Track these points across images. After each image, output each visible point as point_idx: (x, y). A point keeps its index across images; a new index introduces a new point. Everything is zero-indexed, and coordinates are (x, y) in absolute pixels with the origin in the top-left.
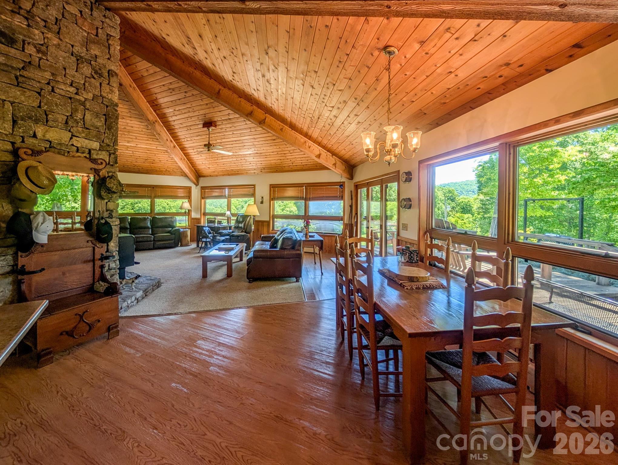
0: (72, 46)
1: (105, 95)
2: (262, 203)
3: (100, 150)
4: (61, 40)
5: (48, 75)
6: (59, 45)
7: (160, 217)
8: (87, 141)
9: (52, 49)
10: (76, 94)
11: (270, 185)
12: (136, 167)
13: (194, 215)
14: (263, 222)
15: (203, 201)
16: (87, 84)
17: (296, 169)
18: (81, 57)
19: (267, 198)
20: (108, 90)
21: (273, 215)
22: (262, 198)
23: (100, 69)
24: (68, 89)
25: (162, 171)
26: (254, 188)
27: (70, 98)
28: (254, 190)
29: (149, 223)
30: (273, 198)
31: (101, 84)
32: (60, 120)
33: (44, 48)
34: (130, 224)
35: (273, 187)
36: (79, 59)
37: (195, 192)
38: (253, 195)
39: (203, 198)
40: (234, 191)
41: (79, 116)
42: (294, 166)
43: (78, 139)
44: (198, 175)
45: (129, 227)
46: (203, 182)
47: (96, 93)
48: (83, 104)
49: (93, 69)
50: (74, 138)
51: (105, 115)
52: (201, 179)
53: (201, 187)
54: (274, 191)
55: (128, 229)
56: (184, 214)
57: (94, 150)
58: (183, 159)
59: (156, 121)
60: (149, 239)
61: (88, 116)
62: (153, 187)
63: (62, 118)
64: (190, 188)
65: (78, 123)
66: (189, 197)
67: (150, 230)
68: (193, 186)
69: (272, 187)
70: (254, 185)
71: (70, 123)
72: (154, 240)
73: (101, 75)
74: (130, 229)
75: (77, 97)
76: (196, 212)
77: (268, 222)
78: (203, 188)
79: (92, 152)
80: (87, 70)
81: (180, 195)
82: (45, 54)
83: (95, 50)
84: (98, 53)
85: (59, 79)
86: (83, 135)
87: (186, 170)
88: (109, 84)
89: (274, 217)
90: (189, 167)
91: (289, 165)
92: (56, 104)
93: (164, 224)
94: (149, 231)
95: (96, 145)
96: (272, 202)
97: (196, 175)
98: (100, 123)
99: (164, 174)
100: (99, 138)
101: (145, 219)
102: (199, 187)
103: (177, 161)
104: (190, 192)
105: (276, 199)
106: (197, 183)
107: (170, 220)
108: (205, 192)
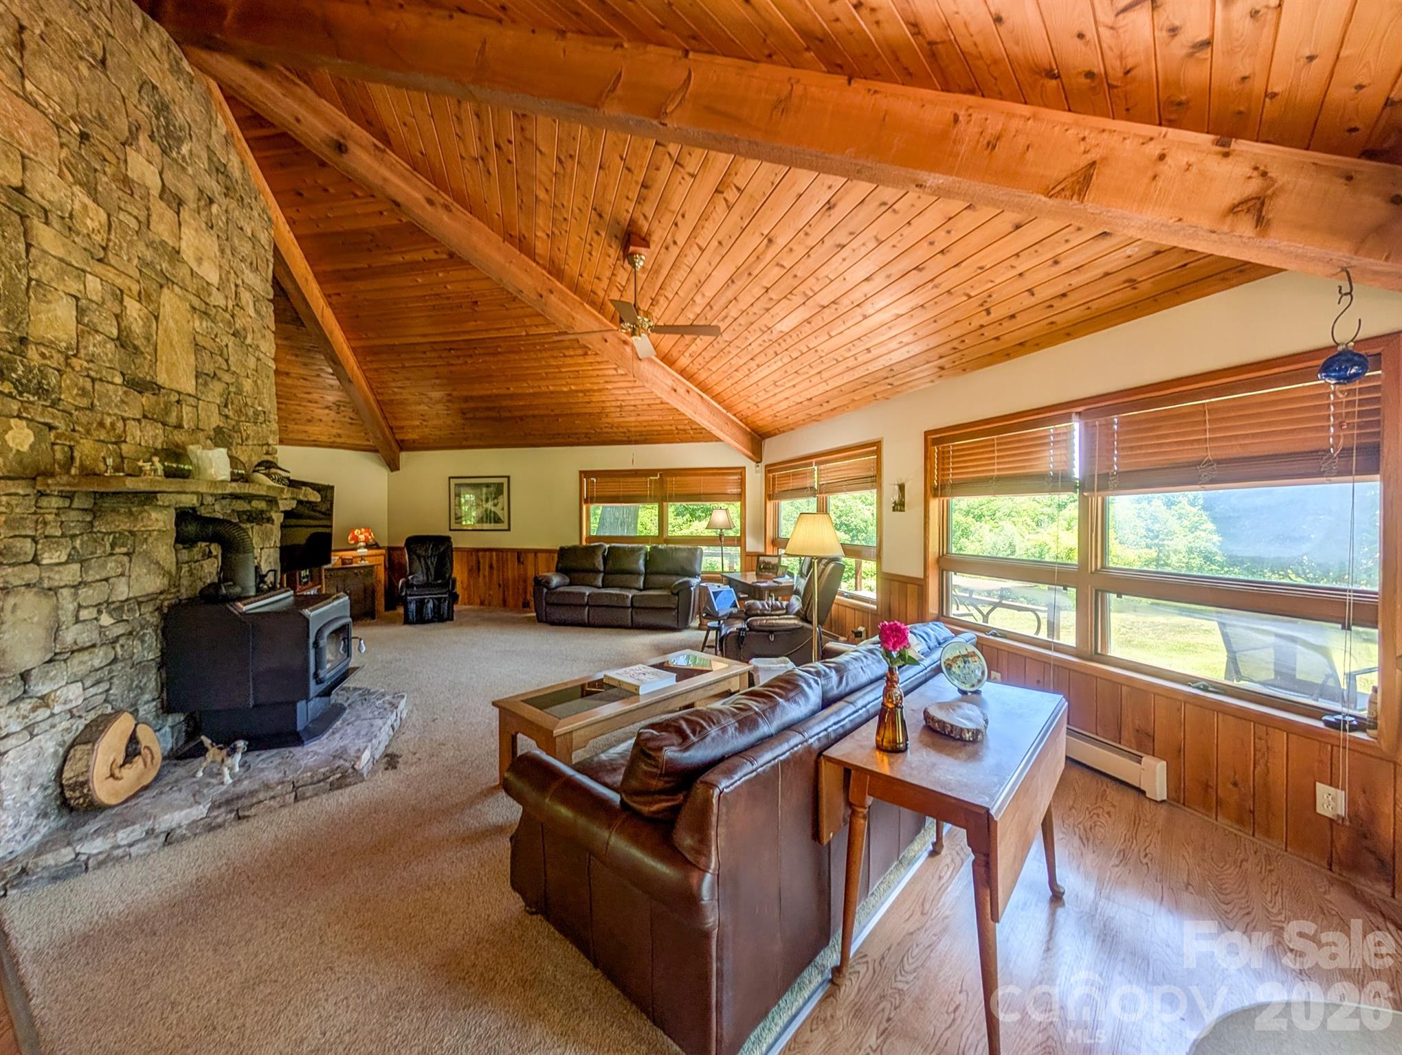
2: (899, 506)
7: (670, 547)
11: (927, 434)
12: (615, 430)
13: (752, 545)
14: (903, 582)
15: (770, 505)
19: (915, 489)
21: (939, 559)
22: (902, 488)
25: (670, 432)
26: (878, 452)
28: (879, 462)
29: (641, 562)
30: (938, 488)
34: (605, 559)
35: (936, 440)
37: (754, 479)
38: (874, 480)
39: (770, 496)
40: (830, 472)
44: (755, 435)
45: (602, 568)
46: (775, 451)
52: (768, 443)
53: (766, 466)
54: (943, 457)
55: (600, 573)
56: (725, 541)
58: (681, 391)
60: (621, 603)
62: (663, 474)
64: (741, 471)
66: (741, 496)
67: (642, 579)
68: (750, 466)
69: (936, 442)
70: (877, 444)
72: (632, 606)
74: (604, 572)
76: (756, 535)
77: (920, 585)
78: (769, 469)
81: (729, 491)
89: (947, 563)
90: (713, 411)
93: (671, 565)
94: (638, 580)
96: (935, 504)
97: (745, 432)
99: (681, 441)
101: (633, 551)
102: (762, 465)
104: (742, 483)
105: (948, 490)
106: (757, 455)
107: (685, 554)
108: (774, 478)
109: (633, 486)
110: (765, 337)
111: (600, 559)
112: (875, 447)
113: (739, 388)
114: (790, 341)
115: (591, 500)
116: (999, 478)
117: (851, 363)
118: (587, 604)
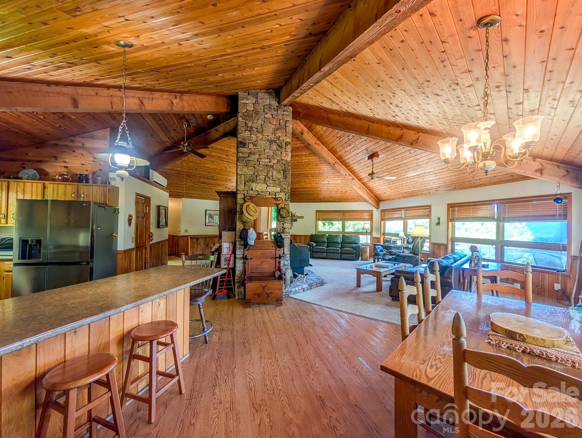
0: (268, 136)
1: (283, 158)
2: (438, 224)
3: (280, 192)
4: (263, 135)
5: (257, 156)
6: (262, 138)
7: (347, 235)
8: (274, 188)
9: (259, 142)
10: (270, 162)
11: (448, 204)
13: (375, 235)
14: (439, 245)
15: (382, 222)
16: (274, 155)
17: (479, 183)
18: (272, 140)
19: (444, 219)
20: (285, 155)
21: (452, 238)
22: (439, 219)
23: (281, 144)
24: (266, 161)
25: (349, 199)
26: (430, 209)
27: (267, 165)
28: (430, 211)
29: (340, 240)
30: (451, 219)
31: (281, 153)
32: (262, 179)
33: (256, 143)
34: (327, 238)
35: (451, 206)
36: (271, 142)
37: (376, 214)
38: (429, 216)
39: (382, 220)
40: (410, 213)
41: (270, 174)
42: (476, 180)
43: (270, 187)
44: (378, 200)
45: (326, 241)
46: (383, 206)
47: (279, 159)
48: (272, 167)
49: (278, 145)
50: (268, 187)
51: (283, 170)
52: (381, 203)
53: (381, 210)
54: (453, 211)
55: (326, 242)
56: (366, 233)
57: (277, 192)
58: (361, 188)
59: (336, 163)
60: (337, 252)
61: (275, 173)
62: (344, 212)
63: (262, 177)
64: (372, 211)
65: (270, 178)
66: (371, 219)
68: (375, 210)
69: (451, 207)
71: (266, 179)
72: (341, 253)
73: (281, 147)
75: (270, 164)
76: (377, 232)
77: (446, 246)
78: (382, 211)
79: (276, 194)
80: (274, 147)
81: (365, 218)
82: (256, 145)
83: (279, 134)
84: (280, 135)
85: (262, 156)
86: (272, 185)
87: (366, 197)
88: (285, 151)
89: (454, 240)
90: (368, 194)
91: (469, 180)
92: (261, 170)
93: (350, 241)
94: (339, 245)
95: (278, 189)
96: (450, 224)
97: (376, 200)
98: (280, 176)
99: (352, 202)
100: (280, 185)
101: (337, 236)
102: (379, 210)
103: (356, 190)
104: (372, 215)
105: (455, 220)
106: (378, 207)
107: (354, 237)
108: (384, 214)
109: (335, 216)
110: (401, 177)
111: (326, 239)
112: (429, 207)
113: (381, 188)
114: (409, 178)
115: (319, 219)
116: (472, 217)
117: (427, 185)
118: (326, 252)
